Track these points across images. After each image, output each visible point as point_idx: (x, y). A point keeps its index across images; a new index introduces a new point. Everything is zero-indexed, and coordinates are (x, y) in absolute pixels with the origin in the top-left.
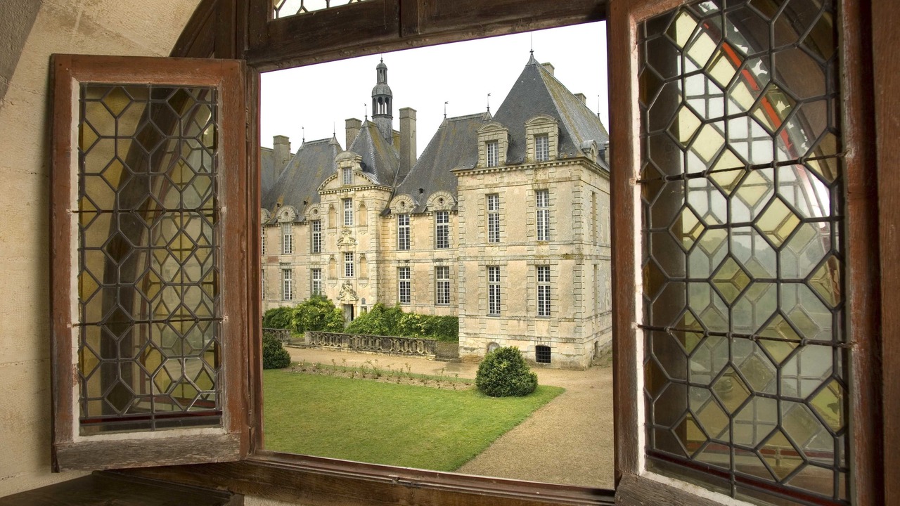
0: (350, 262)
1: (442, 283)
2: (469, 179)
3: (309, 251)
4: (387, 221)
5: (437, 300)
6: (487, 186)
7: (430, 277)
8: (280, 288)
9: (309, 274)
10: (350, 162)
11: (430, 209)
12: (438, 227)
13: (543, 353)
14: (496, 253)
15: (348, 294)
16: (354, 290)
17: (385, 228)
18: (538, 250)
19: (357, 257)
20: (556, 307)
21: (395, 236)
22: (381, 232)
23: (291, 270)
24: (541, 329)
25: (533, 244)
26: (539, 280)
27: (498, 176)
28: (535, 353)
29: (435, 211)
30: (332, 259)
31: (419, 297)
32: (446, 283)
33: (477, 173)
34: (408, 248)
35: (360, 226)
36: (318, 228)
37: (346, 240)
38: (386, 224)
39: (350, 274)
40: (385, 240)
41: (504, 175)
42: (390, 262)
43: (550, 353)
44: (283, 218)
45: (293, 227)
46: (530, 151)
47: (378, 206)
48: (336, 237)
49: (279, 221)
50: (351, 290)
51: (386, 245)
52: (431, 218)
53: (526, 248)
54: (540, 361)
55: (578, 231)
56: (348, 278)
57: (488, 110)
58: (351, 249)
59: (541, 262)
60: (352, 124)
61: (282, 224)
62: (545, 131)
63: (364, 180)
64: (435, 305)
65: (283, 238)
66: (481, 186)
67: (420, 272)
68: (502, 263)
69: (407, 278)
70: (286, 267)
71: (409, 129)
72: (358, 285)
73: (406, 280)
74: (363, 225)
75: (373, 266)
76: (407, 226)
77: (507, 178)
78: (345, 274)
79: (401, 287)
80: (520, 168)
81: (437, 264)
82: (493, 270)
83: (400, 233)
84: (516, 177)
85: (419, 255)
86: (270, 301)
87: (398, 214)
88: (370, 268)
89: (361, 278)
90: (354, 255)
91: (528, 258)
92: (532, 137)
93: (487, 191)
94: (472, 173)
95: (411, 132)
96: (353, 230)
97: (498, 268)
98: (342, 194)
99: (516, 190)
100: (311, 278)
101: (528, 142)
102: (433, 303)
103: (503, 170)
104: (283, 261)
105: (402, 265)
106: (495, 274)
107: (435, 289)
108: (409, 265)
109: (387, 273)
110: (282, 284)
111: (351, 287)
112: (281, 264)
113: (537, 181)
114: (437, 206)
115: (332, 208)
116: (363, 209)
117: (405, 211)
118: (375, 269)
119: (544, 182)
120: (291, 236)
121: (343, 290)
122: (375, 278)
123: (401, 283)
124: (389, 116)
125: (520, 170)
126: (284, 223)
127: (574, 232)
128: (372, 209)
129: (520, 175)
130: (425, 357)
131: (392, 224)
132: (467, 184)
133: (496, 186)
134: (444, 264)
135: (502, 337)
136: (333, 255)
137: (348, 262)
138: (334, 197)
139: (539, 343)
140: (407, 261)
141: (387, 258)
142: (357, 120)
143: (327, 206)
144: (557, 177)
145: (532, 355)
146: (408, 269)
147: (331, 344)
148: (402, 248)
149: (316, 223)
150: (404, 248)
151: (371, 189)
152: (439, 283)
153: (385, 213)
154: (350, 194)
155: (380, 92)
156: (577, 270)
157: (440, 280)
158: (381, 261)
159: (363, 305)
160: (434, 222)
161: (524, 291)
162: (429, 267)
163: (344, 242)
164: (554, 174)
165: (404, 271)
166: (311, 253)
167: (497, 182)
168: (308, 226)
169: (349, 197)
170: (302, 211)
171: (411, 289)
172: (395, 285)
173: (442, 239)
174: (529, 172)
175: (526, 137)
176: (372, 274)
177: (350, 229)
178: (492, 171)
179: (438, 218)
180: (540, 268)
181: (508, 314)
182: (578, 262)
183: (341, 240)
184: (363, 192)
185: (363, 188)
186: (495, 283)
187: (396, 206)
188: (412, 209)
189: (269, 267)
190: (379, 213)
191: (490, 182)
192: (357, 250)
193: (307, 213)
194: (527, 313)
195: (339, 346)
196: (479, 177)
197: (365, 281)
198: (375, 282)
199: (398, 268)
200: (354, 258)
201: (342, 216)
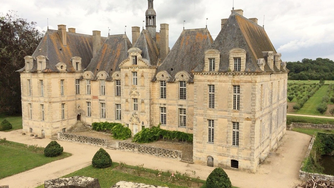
0: (136, 103)
1: (182, 116)
2: (200, 76)
3: (114, 95)
4: (155, 83)
5: (180, 124)
6: (208, 81)
7: (176, 113)
8: (99, 112)
9: (114, 106)
10: (136, 53)
11: (177, 80)
12: (181, 89)
13: (235, 163)
14: (212, 114)
15: (135, 119)
16: (138, 117)
17: (154, 87)
18: (233, 115)
19: (139, 101)
20: (241, 142)
21: (158, 91)
22: (152, 89)
23: (105, 103)
24: (234, 153)
25: (231, 111)
26: (233, 128)
27: (214, 76)
28: (231, 163)
29: (179, 81)
30: (127, 101)
31: (171, 122)
32: (184, 116)
33: (204, 74)
34: (165, 98)
35: (141, 86)
36: (119, 83)
37: (134, 92)
38: (154, 85)
39: (136, 109)
40: (154, 93)
41: (218, 76)
42: (156, 104)
43: (238, 164)
44: (100, 77)
45: (106, 82)
46: (231, 66)
47: (150, 77)
48: (129, 91)
49: (98, 78)
50: (137, 117)
51: (154, 95)
52: (177, 84)
53: (227, 113)
54: (233, 167)
55: (254, 107)
56: (135, 111)
57: (207, 27)
58: (136, 97)
59: (235, 121)
60: (135, 29)
61: (100, 80)
62: (239, 56)
63: (143, 63)
64: (179, 126)
65: (100, 87)
66: (206, 80)
67: (171, 110)
68: (215, 119)
69: (164, 112)
70: (102, 102)
71: (165, 35)
72: (140, 115)
73: (164, 113)
74: (143, 86)
75: (148, 106)
76: (165, 87)
77: (219, 78)
78: (133, 109)
79: (161, 116)
80: (226, 74)
81: (180, 107)
82: (211, 122)
83: (161, 90)
84: (223, 78)
85: (171, 102)
86: (94, 118)
87: (160, 81)
88: (146, 107)
89: (142, 112)
90: (138, 100)
91: (229, 118)
92: (233, 58)
93: (209, 83)
94: (201, 74)
95: (166, 36)
96: (137, 88)
97: (213, 121)
98: (132, 69)
99: (223, 84)
100: (115, 108)
101: (230, 61)
102: (178, 126)
103: (217, 74)
104: (101, 99)
105: (162, 106)
106: (211, 123)
107: (179, 119)
108: (165, 106)
109: (154, 109)
110: (100, 110)
111: (136, 116)
112: (100, 100)
113: (234, 81)
114: (180, 78)
115: (126, 76)
116: (142, 78)
117: (164, 80)
118: (149, 108)
119: (238, 82)
120: (104, 86)
121: (132, 117)
122: (149, 112)
123: (161, 115)
124: (154, 26)
125: (226, 75)
126: (101, 80)
127: (252, 108)
128: (147, 78)
129: (225, 77)
130: (176, 159)
131: (157, 86)
132: (199, 79)
133: (213, 81)
134: (184, 107)
135: (214, 154)
136: (127, 99)
137: (135, 103)
138: (127, 70)
139: (233, 159)
140: (165, 104)
141: (154, 102)
142: (137, 27)
143: (124, 75)
144: (244, 80)
145: (229, 164)
146: (165, 108)
147: (129, 148)
148: (162, 97)
149: (118, 82)
150: (163, 97)
151: (147, 68)
152: (180, 116)
153: (154, 80)
154: (136, 70)
155: (150, 13)
156: (253, 126)
157: (181, 115)
158: (152, 104)
159: (143, 125)
160: (179, 86)
161: (226, 133)
162: (176, 108)
163: (133, 93)
164: (243, 78)
165: (163, 109)
166: (115, 96)
167: (214, 79)
168: (113, 82)
169: (135, 71)
170: (110, 74)
171: (167, 118)
172: (159, 116)
173: (183, 95)
174: (230, 76)
175: (229, 58)
176: (147, 111)
177: (136, 87)
178: (212, 74)
179: (180, 84)
180: (234, 123)
181: (217, 143)
182: (253, 122)
183: (131, 92)
184: (142, 69)
185: (143, 68)
186: (211, 128)
187: (159, 76)
188: (167, 79)
189: (93, 101)
190: (151, 80)
191: (210, 79)
192: (140, 98)
193: (113, 76)
194: (227, 144)
195: (133, 150)
196: (205, 76)
197: (144, 114)
198: (149, 114)
199: (160, 107)
200: (138, 101)
201: (132, 80)
